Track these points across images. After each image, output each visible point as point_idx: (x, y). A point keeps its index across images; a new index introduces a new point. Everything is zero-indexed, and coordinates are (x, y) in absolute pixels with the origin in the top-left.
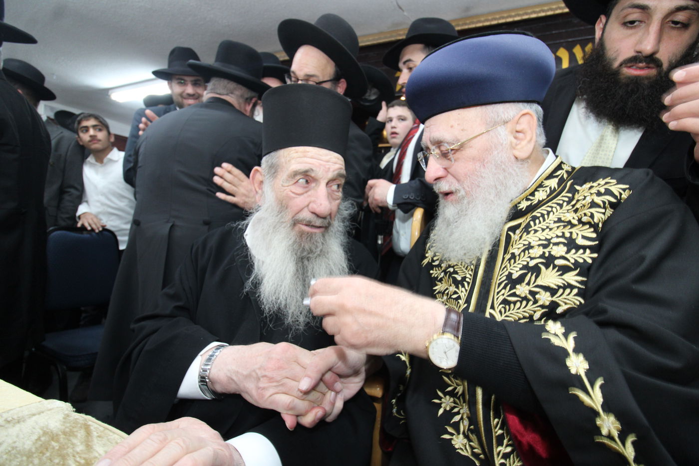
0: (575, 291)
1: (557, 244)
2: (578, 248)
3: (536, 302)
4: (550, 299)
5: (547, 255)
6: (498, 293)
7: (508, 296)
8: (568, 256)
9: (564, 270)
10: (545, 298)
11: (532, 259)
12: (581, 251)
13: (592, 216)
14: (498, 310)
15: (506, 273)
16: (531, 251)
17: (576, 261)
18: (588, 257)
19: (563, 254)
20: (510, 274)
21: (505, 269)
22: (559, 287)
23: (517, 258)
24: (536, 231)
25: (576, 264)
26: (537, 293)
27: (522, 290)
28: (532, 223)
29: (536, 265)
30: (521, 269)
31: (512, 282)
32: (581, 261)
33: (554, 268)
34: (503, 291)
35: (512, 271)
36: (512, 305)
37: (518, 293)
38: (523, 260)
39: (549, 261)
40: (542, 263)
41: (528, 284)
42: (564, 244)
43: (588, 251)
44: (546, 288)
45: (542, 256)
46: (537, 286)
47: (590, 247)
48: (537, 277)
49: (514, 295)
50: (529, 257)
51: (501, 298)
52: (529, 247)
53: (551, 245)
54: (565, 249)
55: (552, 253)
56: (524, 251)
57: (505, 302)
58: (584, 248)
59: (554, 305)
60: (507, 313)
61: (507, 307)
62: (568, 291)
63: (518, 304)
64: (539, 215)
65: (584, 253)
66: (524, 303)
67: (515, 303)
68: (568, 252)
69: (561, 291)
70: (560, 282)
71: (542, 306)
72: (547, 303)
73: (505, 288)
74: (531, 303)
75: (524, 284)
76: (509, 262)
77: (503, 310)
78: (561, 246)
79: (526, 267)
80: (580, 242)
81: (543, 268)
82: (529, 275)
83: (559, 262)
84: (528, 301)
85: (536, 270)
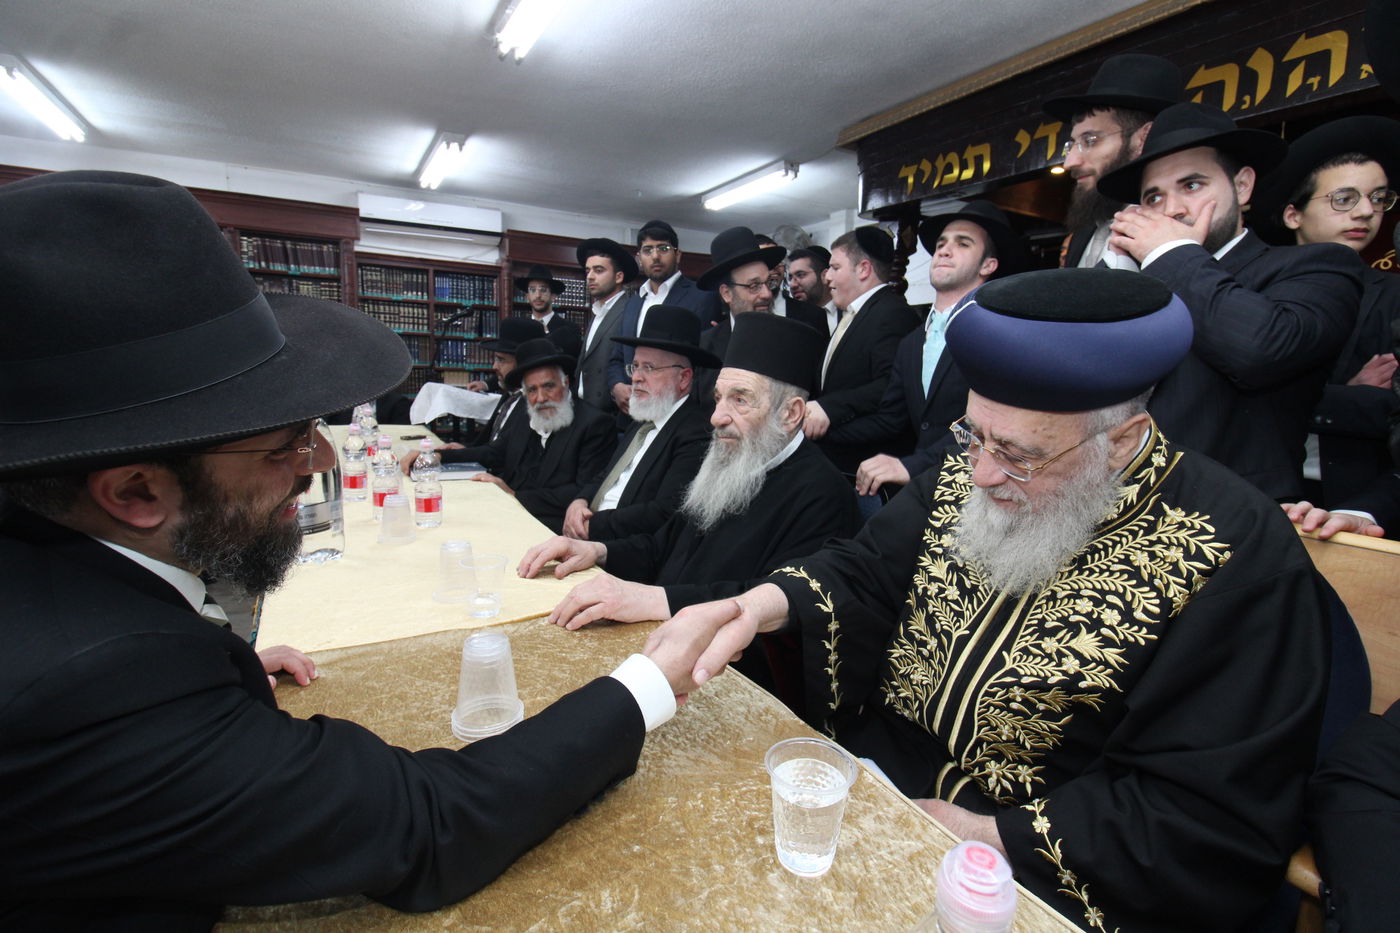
0: (1109, 671)
1: (1112, 606)
2: (1134, 622)
3: (1059, 664)
4: (1078, 668)
5: (1095, 616)
6: (1022, 637)
7: (1031, 645)
8: (1118, 629)
9: (1107, 642)
10: (1071, 665)
11: (1076, 613)
12: (1136, 628)
13: (1167, 586)
14: (1012, 656)
15: (1040, 616)
16: (1078, 601)
17: (1125, 637)
18: (1142, 636)
19: (1115, 623)
20: (1043, 621)
21: (1039, 610)
22: (1094, 660)
23: (1059, 602)
24: (1092, 572)
25: (1125, 642)
26: (1066, 656)
27: (1050, 645)
28: (1089, 557)
29: (1078, 622)
30: (1058, 620)
31: (1043, 632)
32: (1132, 639)
33: (1096, 636)
34: (1028, 638)
35: (1047, 617)
36: (1031, 657)
37: (1043, 646)
38: (1064, 608)
39: (1095, 625)
40: (1084, 623)
41: (1059, 641)
42: (1121, 612)
43: (1144, 630)
44: (1078, 655)
45: (1088, 615)
46: (1068, 648)
47: (1147, 625)
48: (1072, 637)
49: (1038, 646)
50: (1073, 609)
51: (1023, 644)
52: (1076, 595)
53: (1105, 605)
54: (1119, 618)
55: (1102, 617)
56: (1069, 597)
57: (1025, 651)
58: (1141, 624)
59: (1080, 677)
60: (1021, 664)
61: (1025, 657)
62: (1101, 667)
63: (1039, 659)
64: (1101, 546)
65: (1139, 631)
66: (1046, 660)
67: (1035, 656)
68: (1120, 624)
69: (1093, 664)
70: (1097, 654)
71: (1064, 673)
72: (1072, 672)
73: (1031, 634)
74: (1054, 663)
75: (1054, 639)
76: (1047, 603)
77: (1018, 658)
78: (1116, 612)
79: (1064, 620)
80: (1139, 615)
81: (1084, 630)
82: (1065, 631)
83: (1104, 631)
84: (1051, 660)
85: (1074, 629)
